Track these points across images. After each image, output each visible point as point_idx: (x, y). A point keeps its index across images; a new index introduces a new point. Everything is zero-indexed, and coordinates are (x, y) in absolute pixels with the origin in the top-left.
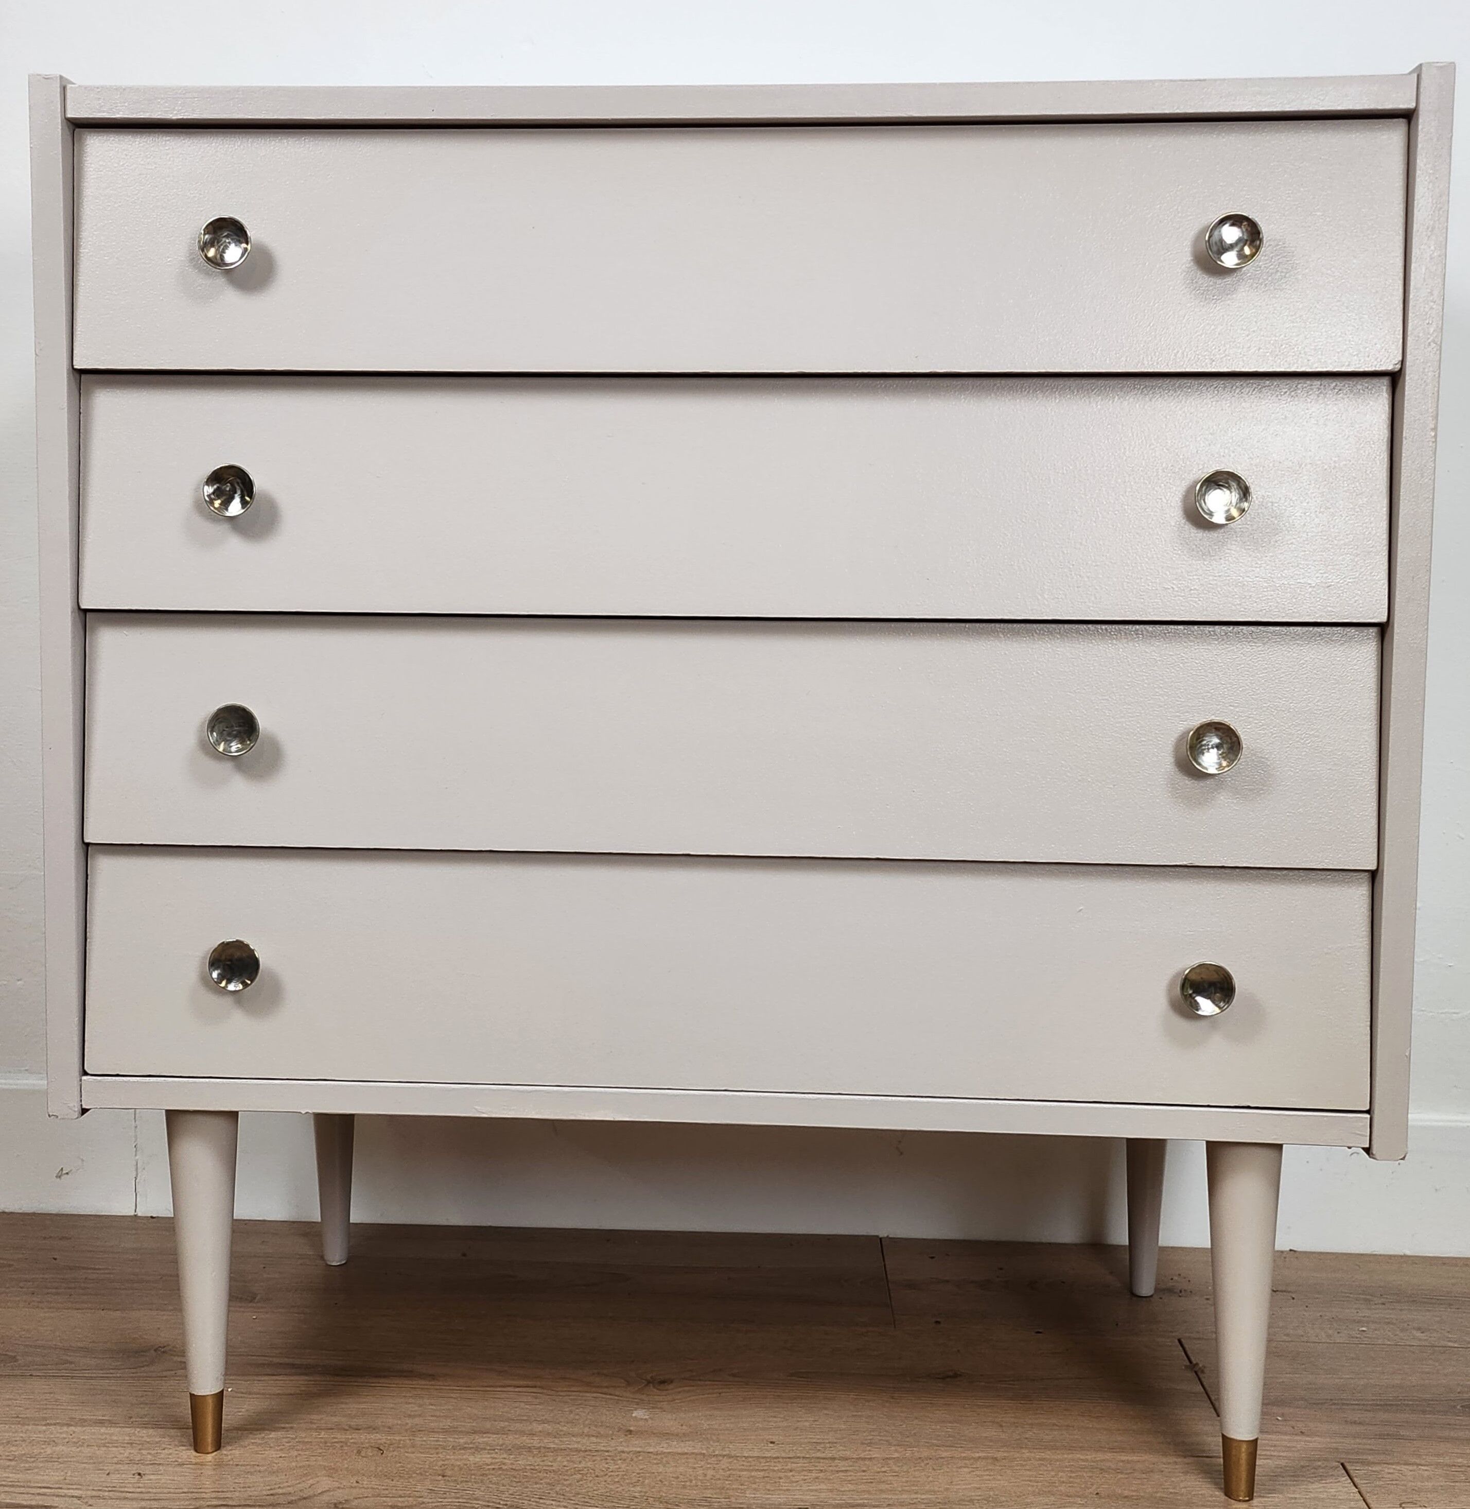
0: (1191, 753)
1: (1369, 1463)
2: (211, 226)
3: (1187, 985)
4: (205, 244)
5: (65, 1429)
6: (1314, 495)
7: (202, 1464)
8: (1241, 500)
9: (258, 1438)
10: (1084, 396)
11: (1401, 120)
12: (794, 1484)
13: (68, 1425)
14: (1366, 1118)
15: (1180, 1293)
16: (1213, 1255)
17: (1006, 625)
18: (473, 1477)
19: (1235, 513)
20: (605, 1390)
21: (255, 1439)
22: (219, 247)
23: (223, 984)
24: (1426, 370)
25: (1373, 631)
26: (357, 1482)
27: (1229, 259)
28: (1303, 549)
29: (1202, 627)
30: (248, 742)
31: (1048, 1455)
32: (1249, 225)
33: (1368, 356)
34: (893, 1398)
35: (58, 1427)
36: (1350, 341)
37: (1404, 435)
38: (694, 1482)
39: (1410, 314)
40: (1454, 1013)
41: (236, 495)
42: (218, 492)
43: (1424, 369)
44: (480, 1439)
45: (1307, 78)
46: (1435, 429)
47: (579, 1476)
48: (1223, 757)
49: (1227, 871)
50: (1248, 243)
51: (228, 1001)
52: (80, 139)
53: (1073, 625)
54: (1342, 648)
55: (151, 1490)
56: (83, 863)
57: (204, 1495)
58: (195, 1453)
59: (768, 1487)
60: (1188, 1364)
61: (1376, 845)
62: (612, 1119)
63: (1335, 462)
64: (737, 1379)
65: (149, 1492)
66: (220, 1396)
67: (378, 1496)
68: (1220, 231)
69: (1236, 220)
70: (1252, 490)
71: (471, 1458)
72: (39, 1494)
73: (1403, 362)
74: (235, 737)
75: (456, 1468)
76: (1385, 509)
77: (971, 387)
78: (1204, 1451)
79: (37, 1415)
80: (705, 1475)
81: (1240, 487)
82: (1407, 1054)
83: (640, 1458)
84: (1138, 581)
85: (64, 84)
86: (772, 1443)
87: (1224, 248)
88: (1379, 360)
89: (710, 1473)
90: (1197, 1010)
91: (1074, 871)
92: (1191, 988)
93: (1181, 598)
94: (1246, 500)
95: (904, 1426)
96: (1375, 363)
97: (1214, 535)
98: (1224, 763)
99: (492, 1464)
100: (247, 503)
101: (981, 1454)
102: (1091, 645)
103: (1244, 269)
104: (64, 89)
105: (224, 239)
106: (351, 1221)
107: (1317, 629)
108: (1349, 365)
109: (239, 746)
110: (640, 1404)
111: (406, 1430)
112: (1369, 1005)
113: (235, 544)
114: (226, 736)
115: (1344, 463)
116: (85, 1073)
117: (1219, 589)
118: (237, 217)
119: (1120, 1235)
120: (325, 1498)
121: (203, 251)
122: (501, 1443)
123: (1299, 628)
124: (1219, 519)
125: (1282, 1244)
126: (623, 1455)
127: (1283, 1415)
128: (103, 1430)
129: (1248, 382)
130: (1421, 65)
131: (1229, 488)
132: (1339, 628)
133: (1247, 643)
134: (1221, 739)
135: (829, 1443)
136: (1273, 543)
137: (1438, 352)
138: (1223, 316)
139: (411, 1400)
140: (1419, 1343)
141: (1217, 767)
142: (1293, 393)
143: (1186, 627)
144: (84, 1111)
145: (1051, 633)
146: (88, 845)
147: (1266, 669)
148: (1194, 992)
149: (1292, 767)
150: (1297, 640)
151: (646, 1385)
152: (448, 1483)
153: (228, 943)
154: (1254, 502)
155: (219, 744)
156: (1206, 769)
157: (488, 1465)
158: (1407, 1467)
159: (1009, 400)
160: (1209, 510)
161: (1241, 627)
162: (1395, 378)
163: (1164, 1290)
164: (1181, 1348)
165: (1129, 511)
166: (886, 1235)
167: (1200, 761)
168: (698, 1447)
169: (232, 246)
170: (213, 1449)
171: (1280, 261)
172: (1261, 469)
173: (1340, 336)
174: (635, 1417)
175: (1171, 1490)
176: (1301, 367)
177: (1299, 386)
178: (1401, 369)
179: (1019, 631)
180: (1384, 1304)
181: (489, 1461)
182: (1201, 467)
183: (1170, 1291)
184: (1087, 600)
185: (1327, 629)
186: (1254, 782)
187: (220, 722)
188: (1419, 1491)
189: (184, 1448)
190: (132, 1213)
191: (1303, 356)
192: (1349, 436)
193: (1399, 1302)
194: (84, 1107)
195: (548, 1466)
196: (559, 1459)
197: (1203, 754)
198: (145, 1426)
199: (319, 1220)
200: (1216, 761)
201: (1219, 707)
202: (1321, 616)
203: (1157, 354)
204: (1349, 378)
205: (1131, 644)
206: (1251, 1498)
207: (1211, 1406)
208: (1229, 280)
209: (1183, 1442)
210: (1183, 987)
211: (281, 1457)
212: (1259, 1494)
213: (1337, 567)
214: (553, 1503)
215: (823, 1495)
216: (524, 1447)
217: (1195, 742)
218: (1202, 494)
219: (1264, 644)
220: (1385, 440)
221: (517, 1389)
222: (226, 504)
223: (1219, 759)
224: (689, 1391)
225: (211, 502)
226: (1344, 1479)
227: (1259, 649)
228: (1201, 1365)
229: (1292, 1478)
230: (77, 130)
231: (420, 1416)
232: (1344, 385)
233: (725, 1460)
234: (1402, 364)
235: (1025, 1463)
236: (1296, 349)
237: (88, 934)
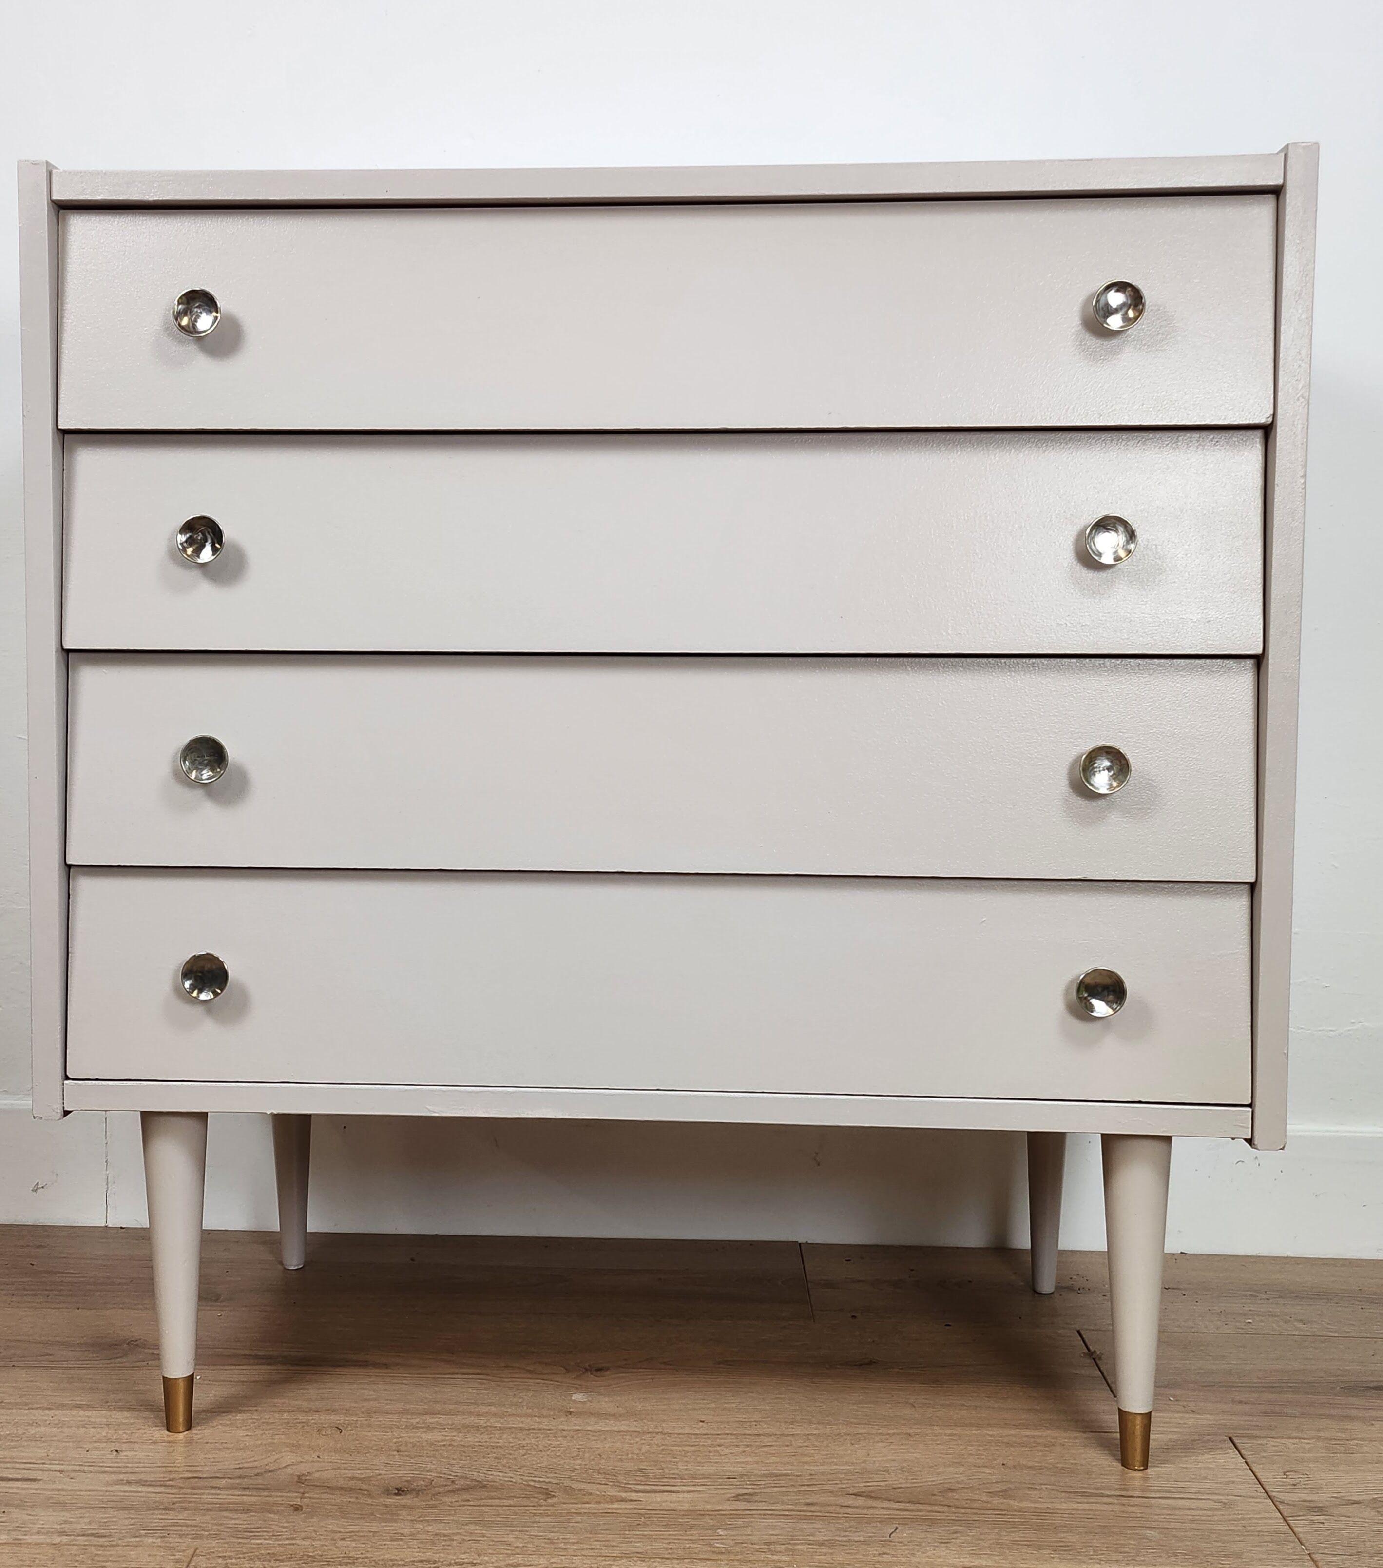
0: (1084, 776)
1: (1256, 1437)
2: (183, 298)
3: (1082, 989)
4: (179, 313)
5: (47, 1412)
6: (1194, 538)
7: (174, 1442)
8: (1128, 543)
9: (226, 1419)
10: (983, 449)
11: (1270, 195)
12: (723, 1457)
13: (49, 1409)
14: (1249, 1111)
15: (1079, 1291)
16: (1110, 1256)
17: (914, 659)
18: (425, 1452)
19: (1122, 554)
20: (545, 1377)
21: (223, 1420)
22: (192, 317)
23: (195, 994)
24: (1296, 423)
25: (1250, 663)
26: (319, 1457)
27: (1115, 322)
28: (1185, 587)
29: (1093, 660)
30: (219, 770)
31: (958, 1431)
32: (1132, 290)
33: (1243, 411)
34: (813, 1383)
35: (40, 1411)
36: (1226, 396)
37: (1276, 483)
38: (630, 1456)
39: (1280, 373)
40: (1331, 1031)
41: (207, 544)
42: (190, 540)
43: (1294, 421)
44: (430, 1420)
45: (1185, 158)
46: (1305, 476)
47: (522, 1452)
48: (1114, 779)
49: (1118, 884)
50: (1132, 307)
51: (199, 1010)
52: (64, 220)
53: (975, 659)
54: (1222, 678)
55: (127, 1465)
56: (65, 884)
57: (177, 1469)
58: (167, 1433)
59: (699, 1459)
60: (1086, 1351)
61: (1254, 858)
62: (553, 1117)
63: (1213, 508)
64: (668, 1367)
65: (127, 1467)
66: (190, 1379)
67: (339, 1468)
68: (1106, 297)
69: (1121, 286)
70: (1138, 533)
71: (424, 1436)
72: (24, 1469)
73: (1274, 415)
74: (206, 765)
75: (410, 1445)
76: (1259, 550)
77: (879, 442)
78: (1102, 1427)
79: (19, 1400)
80: (640, 1450)
81: (1127, 531)
82: (1285, 1052)
83: (580, 1435)
84: (1034, 618)
85: (50, 168)
86: (701, 1421)
87: (1109, 311)
88: (1252, 414)
89: (645, 1448)
90: (1092, 1012)
91: (978, 885)
92: (1086, 991)
93: (1074, 633)
94: (1132, 543)
95: (824, 1407)
96: (1249, 417)
97: (1103, 575)
98: (1115, 784)
99: (442, 1441)
100: (218, 549)
101: (895, 1431)
102: (991, 677)
103: (1129, 331)
104: (50, 174)
105: (196, 310)
106: (308, 1231)
107: (1198, 661)
108: (1225, 419)
109: (210, 773)
110: (579, 1389)
111: (363, 1413)
112: (1249, 1007)
113: (205, 589)
114: (198, 765)
115: (1222, 508)
116: (67, 1078)
117: (1108, 625)
118: (208, 289)
119: (1022, 1239)
120: (289, 1470)
121: (177, 320)
122: (450, 1423)
123: (1182, 660)
124: (1107, 559)
125: (1172, 1246)
126: (564, 1432)
127: (1174, 1396)
128: (82, 1413)
129: (1133, 435)
130: (1288, 145)
131: (1117, 531)
132: (1219, 660)
133: (1134, 674)
134: (1111, 762)
135: (755, 1421)
136: (1157, 583)
137: (1306, 406)
138: (1110, 374)
139: (366, 1386)
140: (1302, 1333)
141: (1108, 787)
142: (1174, 445)
143: (1079, 660)
144: (66, 1113)
145: (955, 666)
146: (69, 867)
147: (1151, 698)
148: (1089, 996)
149: (1177, 788)
150: (1181, 671)
151: (584, 1373)
152: (402, 1458)
153: (200, 956)
154: (1140, 545)
155: (192, 772)
156: (1098, 789)
157: (438, 1442)
158: (1291, 1440)
159: (915, 453)
160: (1098, 551)
161: (1129, 660)
162: (1267, 431)
163: (1064, 1288)
164: (1080, 1338)
165: (1026, 554)
166: (804, 1241)
167: (1092, 782)
168: (634, 1426)
169: (204, 315)
170: (184, 1429)
171: (1162, 324)
172: (1146, 515)
173: (1217, 392)
174: (574, 1400)
175: (1072, 1461)
176: (1182, 420)
177: (1180, 438)
178: (1273, 422)
179: (925, 664)
180: (1268, 1299)
181: (440, 1438)
182: (1091, 513)
183: (1070, 1289)
184: (987, 636)
185: (1208, 661)
186: (1142, 802)
187: (192, 752)
188: (1302, 1461)
189: (158, 1428)
190: (103, 1225)
191: (1183, 410)
192: (1226, 484)
193: (1280, 1297)
194: (66, 1109)
195: (494, 1442)
196: (505, 1436)
197: (1095, 775)
198: (121, 1409)
199: (279, 1230)
200: (1107, 782)
201: (1109, 733)
202: (1202, 649)
203: (1050, 409)
204: (1225, 431)
205: (1028, 676)
206: (1146, 1468)
207: (1108, 1388)
208: (1115, 342)
209: (1083, 1420)
210: (1079, 990)
211: (247, 1435)
212: (1153, 1464)
213: (1217, 604)
214: (501, 1474)
215: (749, 1467)
216: (473, 1427)
217: (1087, 764)
218: (1091, 537)
219: (1150, 675)
220: (1259, 487)
221: (466, 1376)
222: (198, 552)
223: (1109, 780)
224: (623, 1377)
225: (184, 550)
226: (1231, 1451)
227: (1145, 680)
228: (1098, 1353)
229: (1183, 1451)
230: (61, 211)
231: (375, 1400)
232: (1221, 438)
233: (659, 1436)
234: (1273, 418)
235: (935, 1438)
236: (1176, 404)
237: (70, 949)
